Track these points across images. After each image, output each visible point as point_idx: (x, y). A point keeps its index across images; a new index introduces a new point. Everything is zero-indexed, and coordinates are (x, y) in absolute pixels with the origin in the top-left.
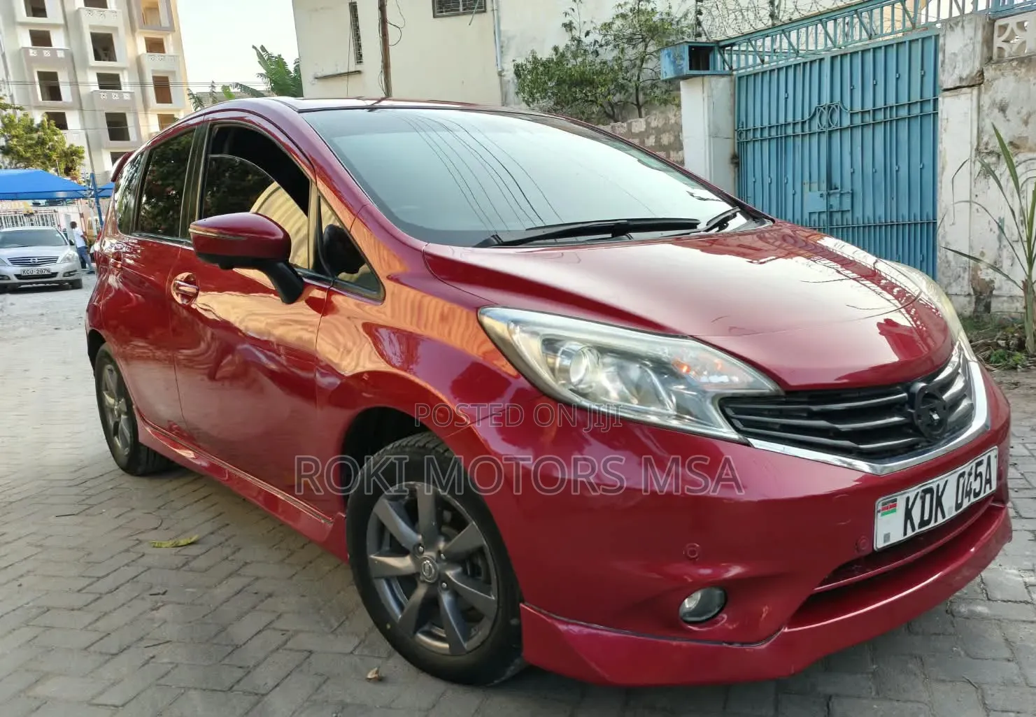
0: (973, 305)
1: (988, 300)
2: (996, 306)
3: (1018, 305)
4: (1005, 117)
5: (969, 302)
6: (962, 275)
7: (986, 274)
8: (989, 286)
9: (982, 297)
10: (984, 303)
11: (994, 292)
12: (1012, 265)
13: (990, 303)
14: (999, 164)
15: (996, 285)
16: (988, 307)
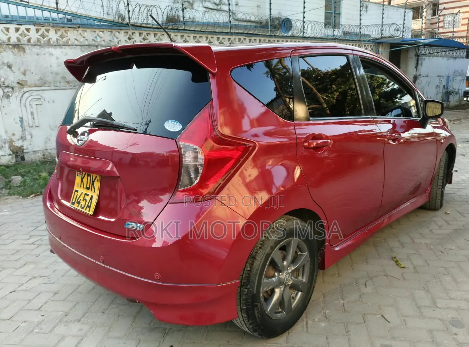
0: (15, 159)
1: (22, 155)
2: (27, 157)
3: (39, 154)
4: (12, 70)
5: (12, 158)
6: (4, 145)
7: (18, 144)
8: (21, 149)
9: (18, 154)
10: (20, 157)
11: (24, 151)
12: (31, 137)
13: (23, 156)
14: (14, 92)
15: (25, 147)
16: (23, 158)
